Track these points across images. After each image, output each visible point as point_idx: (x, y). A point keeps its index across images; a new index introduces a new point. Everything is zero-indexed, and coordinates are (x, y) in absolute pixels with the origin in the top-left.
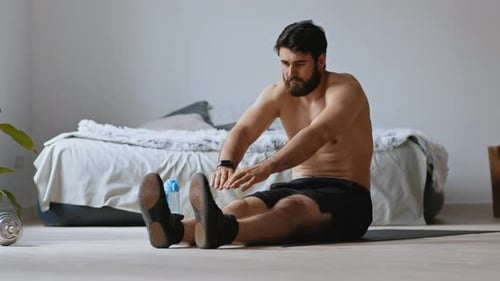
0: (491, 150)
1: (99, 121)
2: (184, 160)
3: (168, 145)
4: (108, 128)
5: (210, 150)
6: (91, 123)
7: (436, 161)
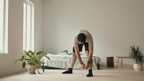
0: (107, 58)
1: (50, 54)
2: (62, 60)
3: (60, 57)
4: (52, 55)
5: (66, 58)
6: (49, 54)
7: (99, 59)
